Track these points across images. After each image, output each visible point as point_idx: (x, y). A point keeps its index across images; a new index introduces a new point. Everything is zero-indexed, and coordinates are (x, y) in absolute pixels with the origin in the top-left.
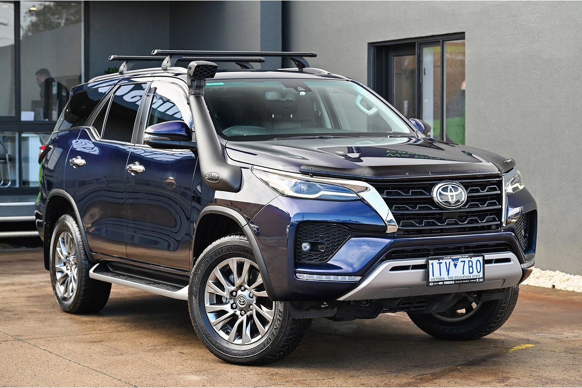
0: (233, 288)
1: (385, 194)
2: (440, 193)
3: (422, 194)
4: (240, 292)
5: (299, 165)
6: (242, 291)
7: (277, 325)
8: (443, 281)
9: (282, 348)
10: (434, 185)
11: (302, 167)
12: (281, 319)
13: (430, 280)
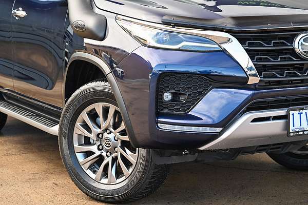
0: (99, 131)
1: (247, 45)
2: (302, 44)
3: (283, 44)
4: (105, 135)
5: (161, 15)
6: (108, 134)
7: (140, 169)
8: (303, 131)
9: (145, 190)
10: (296, 36)
11: (164, 18)
12: (144, 163)
13: (291, 131)
